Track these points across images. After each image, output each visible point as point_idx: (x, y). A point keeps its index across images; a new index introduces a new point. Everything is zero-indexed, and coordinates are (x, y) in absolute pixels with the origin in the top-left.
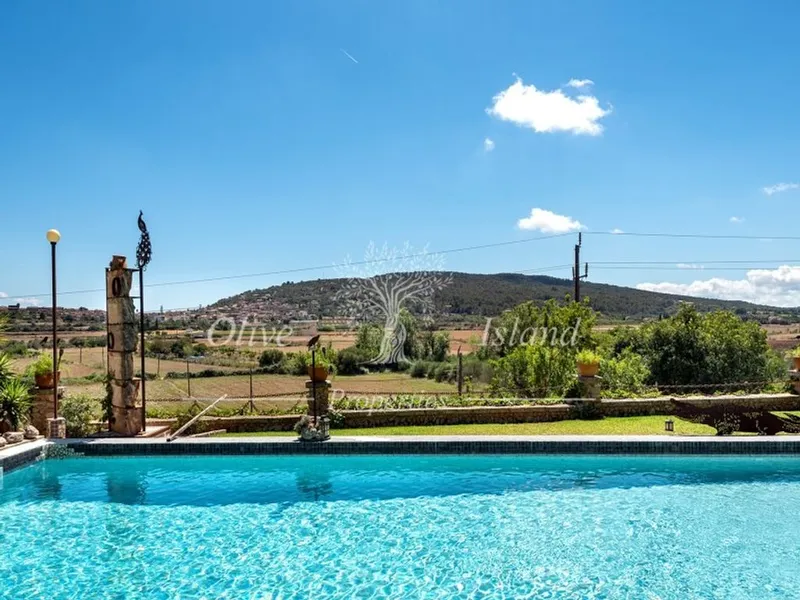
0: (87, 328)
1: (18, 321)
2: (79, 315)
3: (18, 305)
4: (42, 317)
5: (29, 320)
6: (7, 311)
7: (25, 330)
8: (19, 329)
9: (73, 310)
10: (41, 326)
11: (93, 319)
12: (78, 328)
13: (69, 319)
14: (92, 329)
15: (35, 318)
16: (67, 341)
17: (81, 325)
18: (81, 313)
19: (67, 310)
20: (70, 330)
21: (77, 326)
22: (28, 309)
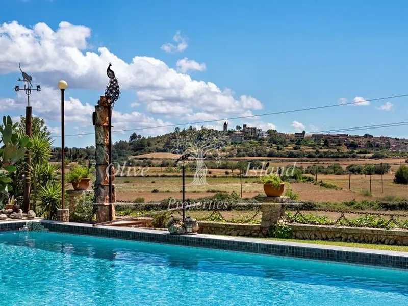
0: (371, 155)
1: (302, 147)
2: (364, 142)
3: (304, 132)
4: (326, 144)
5: (313, 146)
6: (293, 138)
7: (310, 156)
8: (304, 156)
9: (358, 137)
10: (326, 153)
11: (378, 146)
12: (362, 155)
13: (353, 146)
14: (376, 157)
15: (319, 145)
16: (344, 168)
17: (366, 153)
18: (366, 140)
19: (351, 137)
20: (354, 157)
21: (360, 153)
22: (313, 136)
